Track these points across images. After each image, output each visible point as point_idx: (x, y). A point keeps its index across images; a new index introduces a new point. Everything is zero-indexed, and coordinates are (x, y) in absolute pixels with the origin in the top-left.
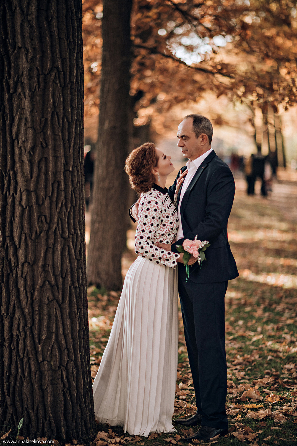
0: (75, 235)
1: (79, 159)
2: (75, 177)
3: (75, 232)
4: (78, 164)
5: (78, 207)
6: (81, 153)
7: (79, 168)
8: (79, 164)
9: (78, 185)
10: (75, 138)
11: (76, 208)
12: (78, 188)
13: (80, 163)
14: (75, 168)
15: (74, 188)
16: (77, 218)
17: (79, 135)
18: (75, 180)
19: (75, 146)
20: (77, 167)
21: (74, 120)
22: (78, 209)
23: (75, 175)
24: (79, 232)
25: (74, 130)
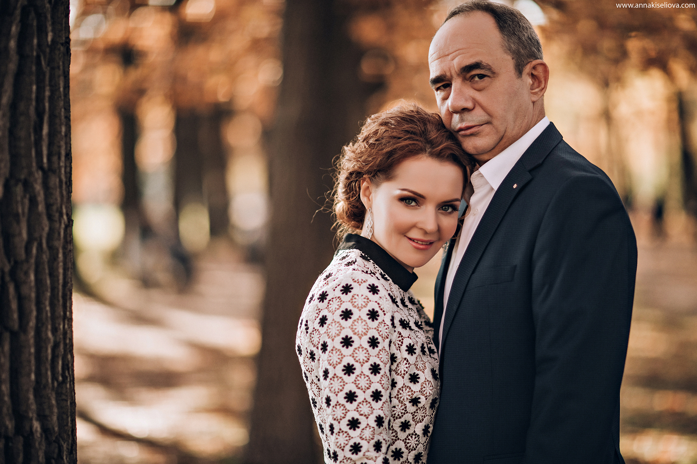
0: (21, 439)
1: (39, 154)
2: (18, 222)
3: (19, 429)
4: (31, 174)
5: (32, 334)
6: (45, 130)
7: (38, 187)
8: (39, 175)
9: (34, 251)
10: (19, 75)
11: (22, 337)
12: (33, 261)
13: (40, 167)
14: (19, 190)
15: (16, 262)
16: (29, 375)
17: (39, 64)
18: (20, 234)
19: (22, 106)
20: (27, 185)
21: (15, 8)
22: (32, 341)
23: (17, 215)
24: (36, 425)
25: (13, 44)
